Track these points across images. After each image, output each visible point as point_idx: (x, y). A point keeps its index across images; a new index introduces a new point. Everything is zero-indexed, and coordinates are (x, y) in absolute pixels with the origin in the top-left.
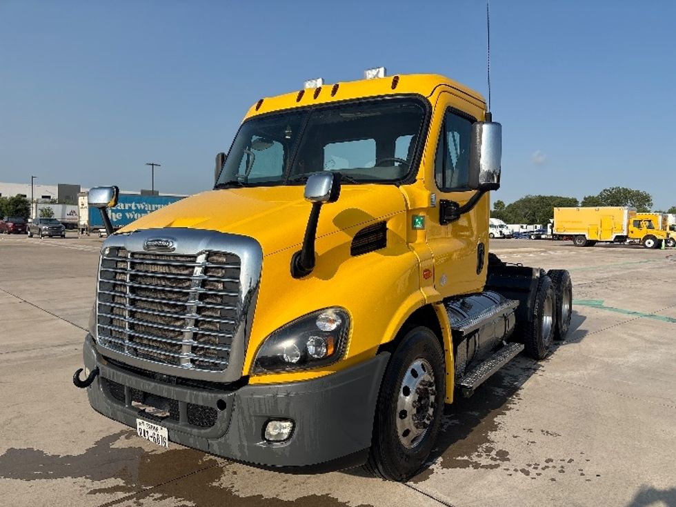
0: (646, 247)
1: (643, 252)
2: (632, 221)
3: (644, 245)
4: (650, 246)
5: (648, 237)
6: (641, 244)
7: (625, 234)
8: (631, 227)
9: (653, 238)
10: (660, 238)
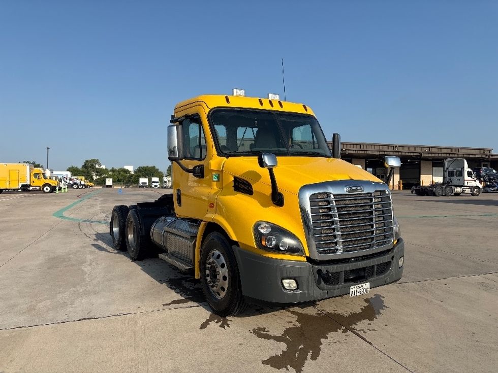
0: (45, 192)
1: (43, 196)
2: (32, 174)
3: (43, 190)
4: (48, 191)
5: (45, 185)
6: (41, 190)
7: (29, 184)
8: (33, 178)
9: (49, 185)
10: (54, 185)
